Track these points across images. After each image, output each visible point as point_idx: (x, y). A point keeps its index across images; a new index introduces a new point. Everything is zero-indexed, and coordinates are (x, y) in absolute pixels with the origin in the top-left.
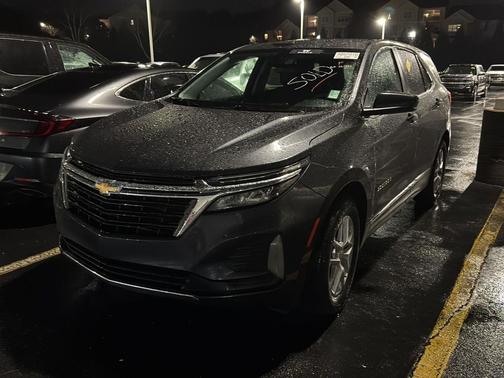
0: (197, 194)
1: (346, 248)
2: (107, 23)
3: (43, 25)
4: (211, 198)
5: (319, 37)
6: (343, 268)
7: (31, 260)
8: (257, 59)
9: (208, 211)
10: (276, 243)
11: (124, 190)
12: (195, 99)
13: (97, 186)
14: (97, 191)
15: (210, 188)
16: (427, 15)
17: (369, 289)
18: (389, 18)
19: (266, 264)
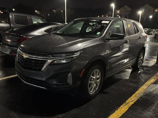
0: (48, 59)
1: (98, 79)
2: (55, 11)
3: (36, 11)
4: (52, 60)
5: (119, 17)
6: (95, 85)
7: (12, 76)
8: (84, 22)
9: (51, 64)
10: (70, 75)
11: (29, 57)
12: (62, 33)
13: (23, 55)
14: (23, 57)
15: (51, 58)
16: (156, 11)
17: (106, 93)
18: (143, 11)
19: (67, 81)
